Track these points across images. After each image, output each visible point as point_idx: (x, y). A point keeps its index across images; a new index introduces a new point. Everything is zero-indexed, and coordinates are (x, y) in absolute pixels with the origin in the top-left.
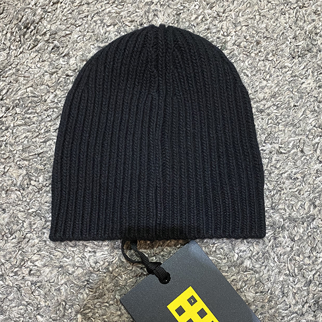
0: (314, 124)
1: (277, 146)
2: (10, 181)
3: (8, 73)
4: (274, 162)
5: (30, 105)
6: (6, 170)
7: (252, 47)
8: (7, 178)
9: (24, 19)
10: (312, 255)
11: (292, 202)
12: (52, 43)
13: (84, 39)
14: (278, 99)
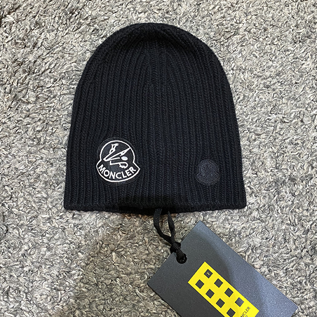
0: (312, 98)
1: (281, 116)
2: (57, 141)
3: (56, 50)
4: (278, 130)
5: (74, 77)
6: (54, 131)
7: (261, 33)
8: (55, 138)
9: (70, 6)
10: (310, 208)
11: (293, 164)
12: (93, 26)
13: (120, 23)
14: (282, 77)
